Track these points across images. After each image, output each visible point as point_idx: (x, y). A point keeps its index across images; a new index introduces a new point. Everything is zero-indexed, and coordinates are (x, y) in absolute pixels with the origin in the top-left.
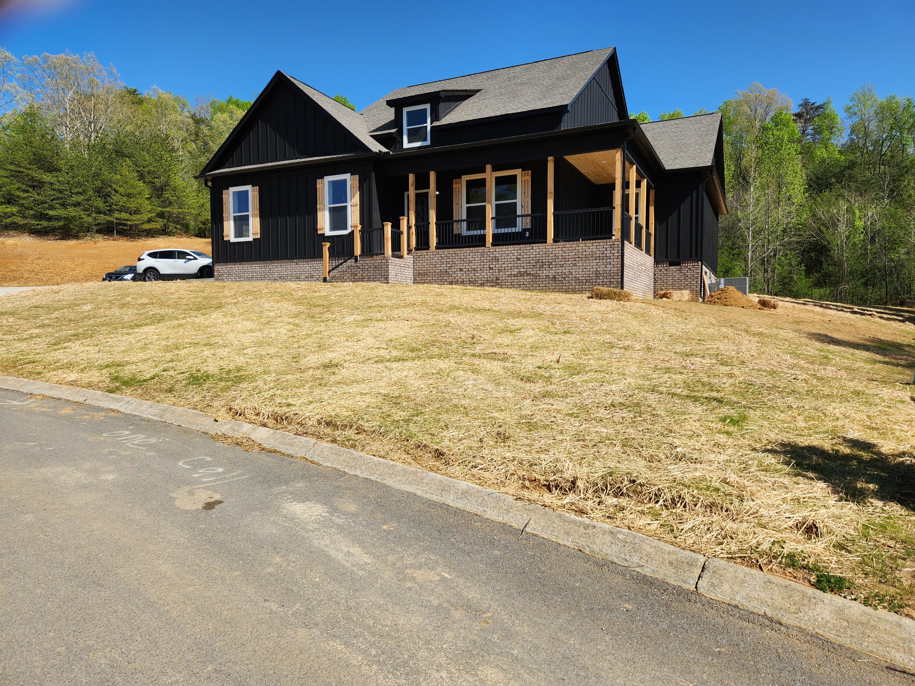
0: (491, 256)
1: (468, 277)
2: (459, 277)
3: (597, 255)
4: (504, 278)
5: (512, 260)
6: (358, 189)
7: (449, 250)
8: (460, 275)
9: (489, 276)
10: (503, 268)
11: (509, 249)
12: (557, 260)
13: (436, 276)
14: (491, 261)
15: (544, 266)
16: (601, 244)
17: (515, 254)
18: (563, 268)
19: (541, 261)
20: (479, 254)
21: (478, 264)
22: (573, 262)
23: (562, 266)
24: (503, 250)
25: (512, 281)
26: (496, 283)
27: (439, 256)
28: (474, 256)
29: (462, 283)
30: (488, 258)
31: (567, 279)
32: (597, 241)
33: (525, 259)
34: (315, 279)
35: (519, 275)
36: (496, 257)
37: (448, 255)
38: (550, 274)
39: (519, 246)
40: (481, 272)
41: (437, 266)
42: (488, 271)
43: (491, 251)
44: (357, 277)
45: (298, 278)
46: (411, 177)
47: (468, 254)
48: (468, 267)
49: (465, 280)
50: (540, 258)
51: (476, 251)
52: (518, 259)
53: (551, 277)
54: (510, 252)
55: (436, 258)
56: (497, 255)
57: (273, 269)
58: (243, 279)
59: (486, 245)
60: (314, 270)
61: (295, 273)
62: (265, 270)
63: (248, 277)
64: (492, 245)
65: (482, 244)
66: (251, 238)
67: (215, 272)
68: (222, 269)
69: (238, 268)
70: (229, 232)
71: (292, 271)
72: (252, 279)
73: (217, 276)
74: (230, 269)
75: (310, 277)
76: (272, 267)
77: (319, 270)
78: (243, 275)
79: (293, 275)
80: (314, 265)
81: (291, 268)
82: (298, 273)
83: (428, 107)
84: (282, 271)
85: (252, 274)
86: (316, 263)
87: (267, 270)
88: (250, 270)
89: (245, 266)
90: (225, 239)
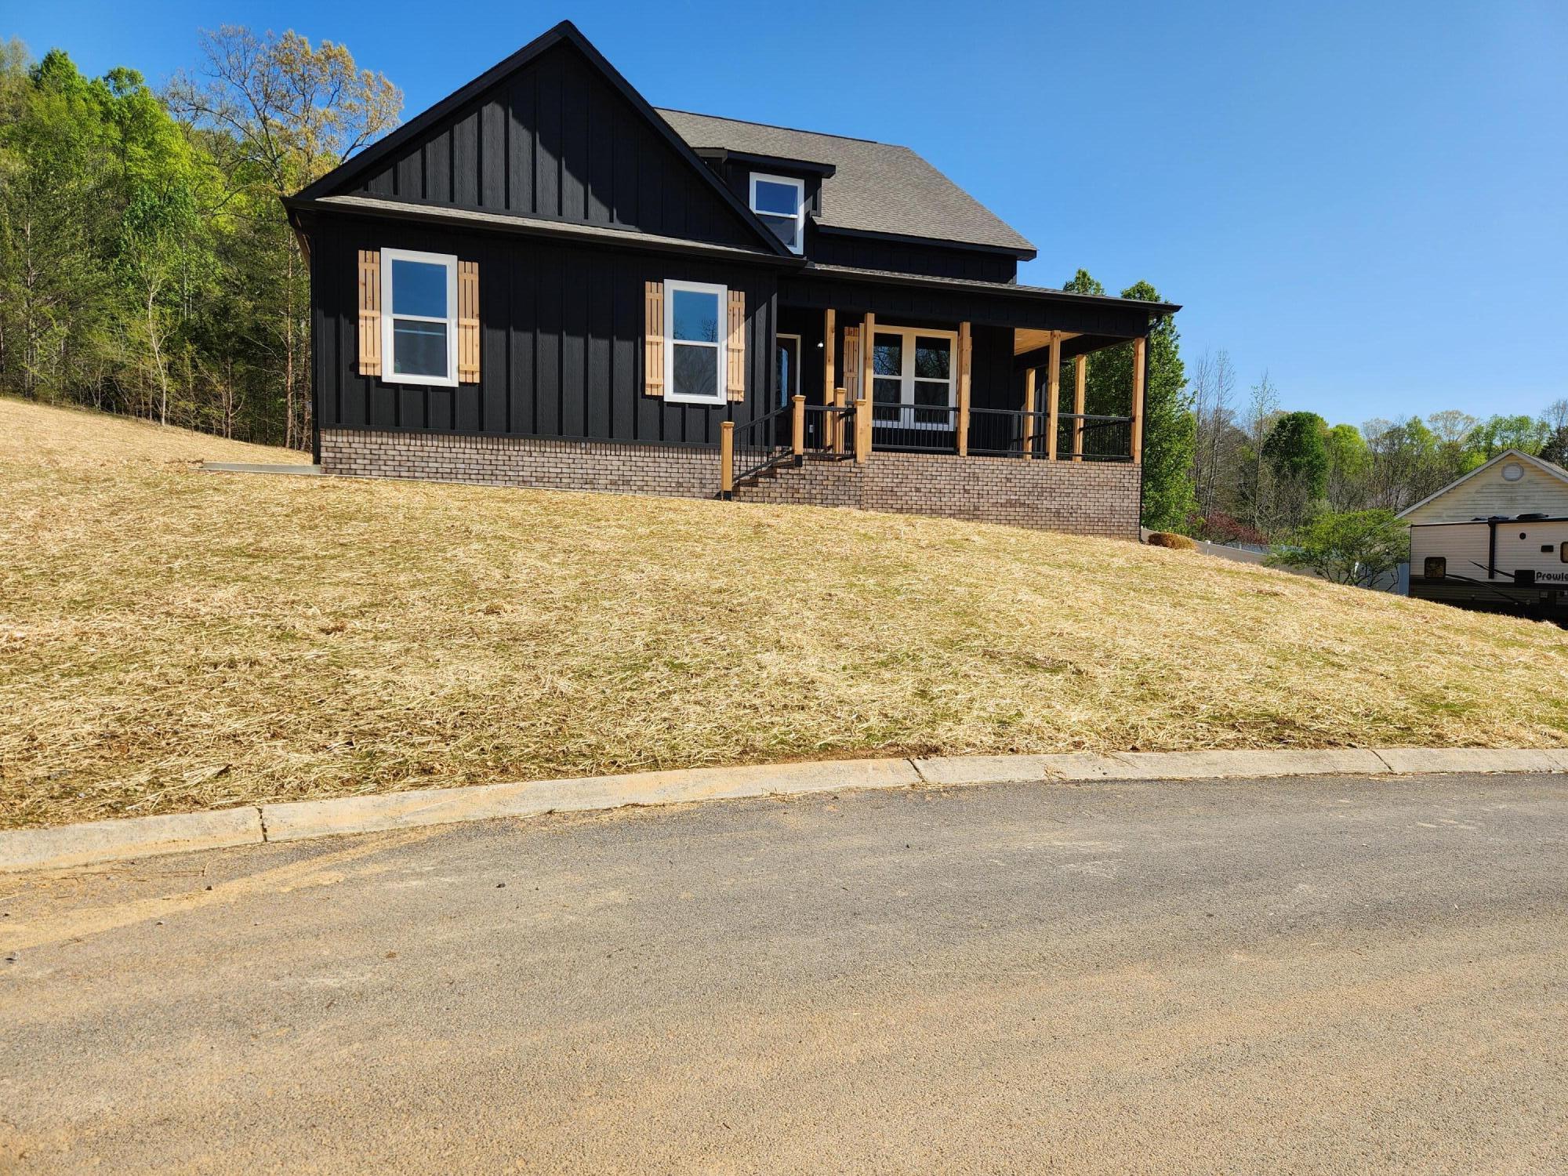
0: (967, 470)
1: (928, 503)
2: (913, 502)
3: (1113, 484)
4: (986, 508)
5: (999, 480)
6: (742, 319)
7: (898, 454)
8: (916, 498)
9: (962, 504)
10: (986, 492)
11: (995, 463)
12: (1062, 486)
13: (874, 497)
14: (967, 479)
15: (1045, 494)
16: (1118, 468)
17: (1004, 472)
18: (1070, 499)
19: (1040, 486)
20: (948, 465)
21: (945, 482)
22: (1083, 491)
23: (1068, 495)
24: (986, 463)
25: (998, 513)
26: (973, 514)
27: (880, 463)
28: (939, 469)
29: (920, 511)
30: (962, 474)
31: (1074, 515)
32: (1113, 464)
33: (1017, 481)
35: (1008, 505)
36: (974, 473)
37: (896, 463)
38: (1052, 507)
39: (1010, 460)
40: (951, 495)
41: (876, 480)
42: (961, 496)
43: (968, 462)
44: (799, 496)
46: (831, 315)
47: (930, 465)
48: (930, 486)
49: (924, 507)
50: (1040, 481)
51: (944, 461)
52: (1009, 480)
53: (1054, 510)
54: (995, 467)
55: (875, 467)
56: (977, 471)
57: (519, 458)
58: (424, 475)
59: (956, 452)
60: (633, 468)
61: (581, 471)
62: (493, 457)
63: (440, 470)
64: (969, 454)
65: (952, 449)
66: (451, 380)
67: (323, 449)
68: (347, 445)
69: (406, 448)
70: (377, 355)
71: (572, 466)
72: (453, 476)
73: (329, 460)
74: (377, 447)
75: (621, 483)
76: (515, 453)
77: (646, 469)
78: (423, 464)
79: (576, 476)
80: (634, 459)
81: (571, 461)
82: (590, 471)
83: (800, 184)
84: (546, 465)
85: (453, 466)
86: (638, 454)
87: (500, 458)
88: (445, 455)
89: (430, 443)
90: (362, 371)
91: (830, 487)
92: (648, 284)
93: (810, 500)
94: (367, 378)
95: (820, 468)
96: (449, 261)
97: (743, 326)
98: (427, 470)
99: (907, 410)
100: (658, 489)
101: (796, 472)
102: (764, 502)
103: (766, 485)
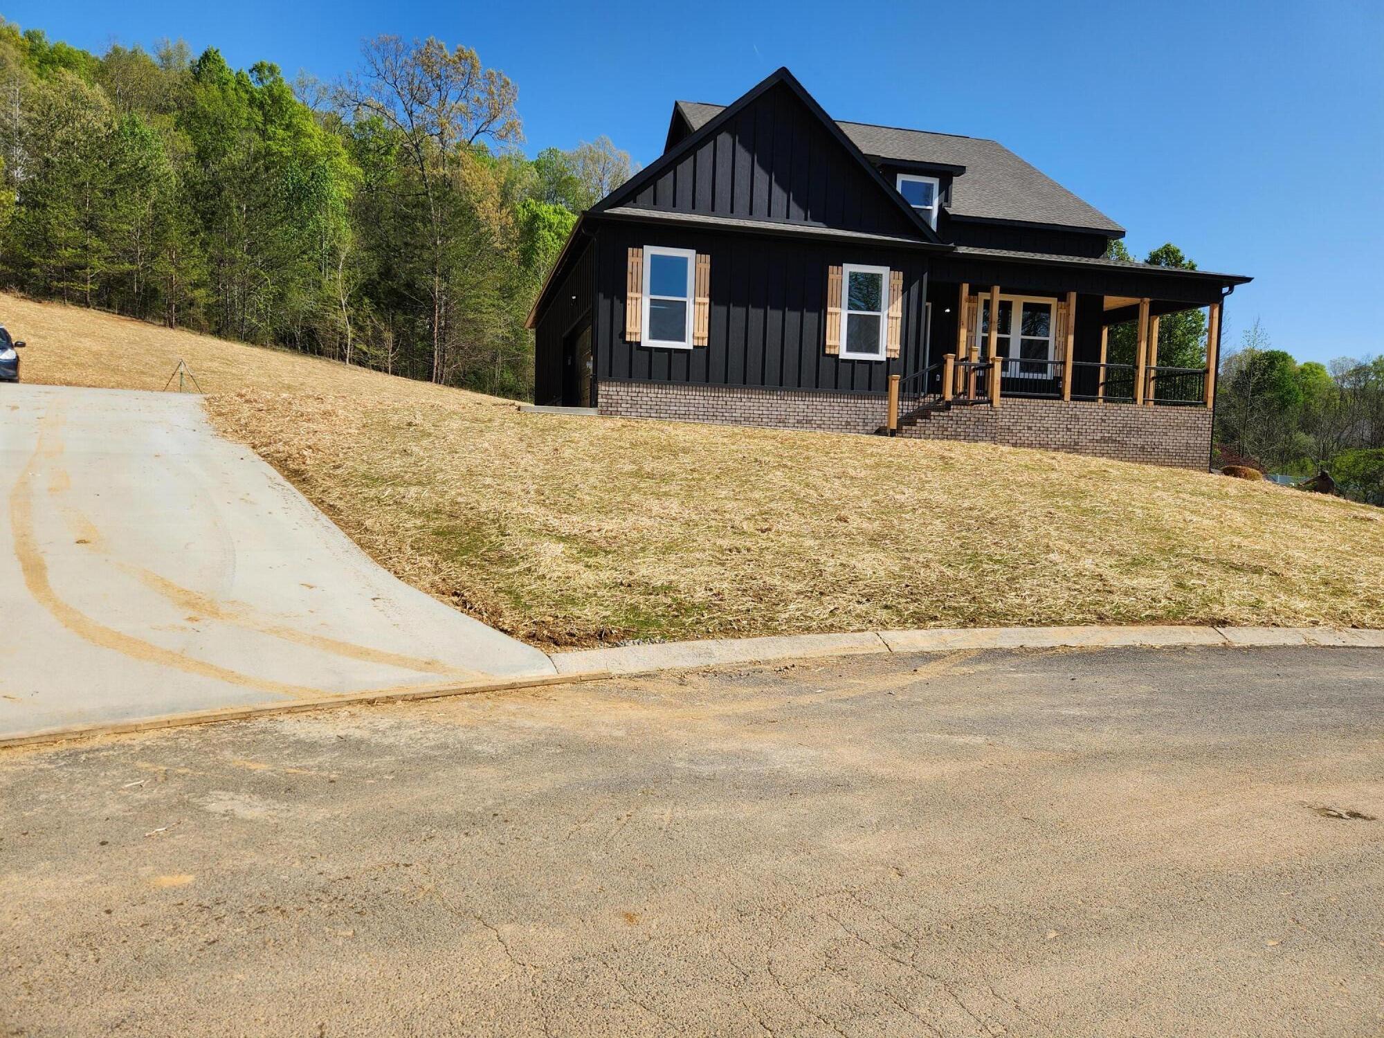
0: (1070, 413)
1: (1038, 439)
2: (1026, 438)
3: (1189, 425)
4: (1084, 444)
5: (1095, 421)
6: (900, 293)
7: (1014, 399)
8: (1028, 435)
9: (1065, 440)
10: (1084, 431)
11: (1092, 406)
12: (1147, 426)
14: (1069, 420)
15: (1133, 432)
16: (1194, 412)
17: (1100, 414)
18: (1153, 437)
19: (1129, 425)
20: (1054, 408)
21: (1052, 422)
23: (1152, 433)
24: (1083, 406)
25: (1094, 448)
26: (1073, 448)
28: (1047, 412)
29: (1030, 446)
30: (1066, 416)
31: (1156, 450)
32: (1187, 408)
33: (1110, 421)
34: (814, 426)
35: (1102, 441)
36: (1076, 415)
38: (1138, 443)
40: (1056, 433)
42: (1064, 433)
43: (1070, 406)
45: (782, 422)
46: (965, 288)
47: (1040, 408)
48: (1040, 425)
49: (1034, 442)
50: (1129, 422)
51: (1051, 405)
52: (1104, 421)
53: (1139, 446)
56: (1078, 413)
57: (732, 403)
58: (667, 415)
59: (1061, 397)
60: (814, 411)
61: (776, 413)
62: (715, 402)
63: (678, 412)
64: (1072, 399)
65: (1058, 395)
66: (688, 345)
67: (599, 396)
68: (616, 393)
69: (655, 395)
70: (639, 327)
71: (770, 409)
72: (687, 416)
73: (603, 404)
74: (636, 394)
75: (804, 422)
76: (730, 399)
77: (823, 411)
78: (666, 408)
79: (773, 416)
80: (815, 403)
81: (769, 405)
82: (782, 413)
83: (935, 182)
84: (752, 408)
85: (687, 409)
86: (818, 399)
87: (719, 403)
88: (682, 401)
89: (671, 392)
90: (628, 338)
91: (971, 427)
92: (831, 267)
93: (955, 437)
94: (631, 343)
95: (965, 411)
96: (689, 254)
97: (900, 299)
98: (669, 412)
99: (1014, 363)
100: (832, 426)
101: (947, 414)
102: (921, 438)
103: (922, 425)
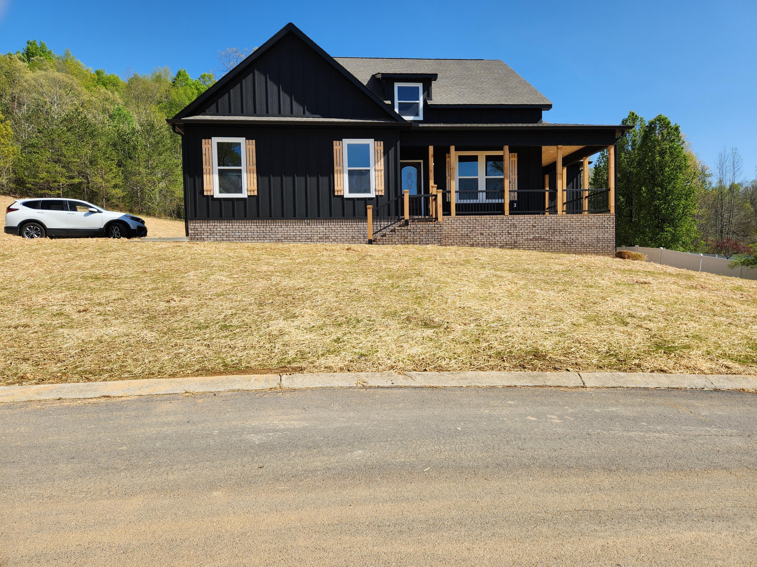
0: (510, 223)
1: (488, 240)
2: (479, 241)
3: (598, 225)
4: (521, 242)
5: (528, 227)
6: (382, 155)
7: (470, 216)
8: (481, 238)
9: (507, 240)
10: (521, 233)
11: (526, 218)
12: (566, 228)
13: (458, 239)
14: (510, 227)
15: (556, 233)
16: (600, 217)
17: (531, 222)
18: (571, 235)
19: (553, 228)
20: (498, 221)
21: (497, 229)
22: (579, 230)
23: (570, 233)
24: (520, 218)
25: (528, 244)
26: (514, 245)
27: (460, 221)
28: (493, 223)
29: (483, 245)
30: (507, 225)
31: (574, 243)
32: (597, 214)
33: (539, 227)
34: (331, 240)
35: (534, 240)
36: (514, 224)
37: (469, 221)
38: (560, 239)
39: (534, 216)
40: (501, 236)
41: (458, 230)
42: (506, 236)
43: (510, 218)
44: (407, 240)
45: (309, 239)
46: (431, 148)
47: (488, 221)
48: (489, 232)
49: (485, 243)
50: (553, 226)
51: (496, 218)
52: (534, 226)
53: (561, 241)
54: (526, 220)
55: (457, 223)
56: (515, 222)
57: (276, 229)
58: (234, 239)
59: (503, 213)
60: (330, 231)
61: (305, 233)
62: (264, 229)
63: (241, 236)
64: (510, 214)
65: (500, 212)
66: (244, 195)
67: (189, 229)
68: (200, 227)
69: (225, 227)
70: (212, 186)
71: (301, 231)
72: (247, 239)
73: (192, 234)
74: (212, 227)
75: (325, 238)
76: (274, 227)
77: (336, 231)
78: (233, 234)
79: (303, 236)
80: (330, 226)
81: (300, 229)
82: (309, 233)
83: (420, 85)
84: (289, 231)
85: (246, 234)
86: (332, 224)
87: (267, 229)
88: (243, 229)
89: (235, 224)
90: (205, 194)
91: (424, 235)
92: (334, 142)
93: (413, 242)
94: (207, 196)
95: (419, 226)
96: (242, 140)
97: (382, 159)
98: (235, 236)
99: (481, 193)
100: (342, 240)
101: (406, 228)
103: (390, 236)
